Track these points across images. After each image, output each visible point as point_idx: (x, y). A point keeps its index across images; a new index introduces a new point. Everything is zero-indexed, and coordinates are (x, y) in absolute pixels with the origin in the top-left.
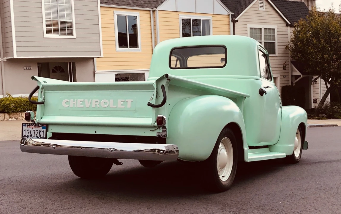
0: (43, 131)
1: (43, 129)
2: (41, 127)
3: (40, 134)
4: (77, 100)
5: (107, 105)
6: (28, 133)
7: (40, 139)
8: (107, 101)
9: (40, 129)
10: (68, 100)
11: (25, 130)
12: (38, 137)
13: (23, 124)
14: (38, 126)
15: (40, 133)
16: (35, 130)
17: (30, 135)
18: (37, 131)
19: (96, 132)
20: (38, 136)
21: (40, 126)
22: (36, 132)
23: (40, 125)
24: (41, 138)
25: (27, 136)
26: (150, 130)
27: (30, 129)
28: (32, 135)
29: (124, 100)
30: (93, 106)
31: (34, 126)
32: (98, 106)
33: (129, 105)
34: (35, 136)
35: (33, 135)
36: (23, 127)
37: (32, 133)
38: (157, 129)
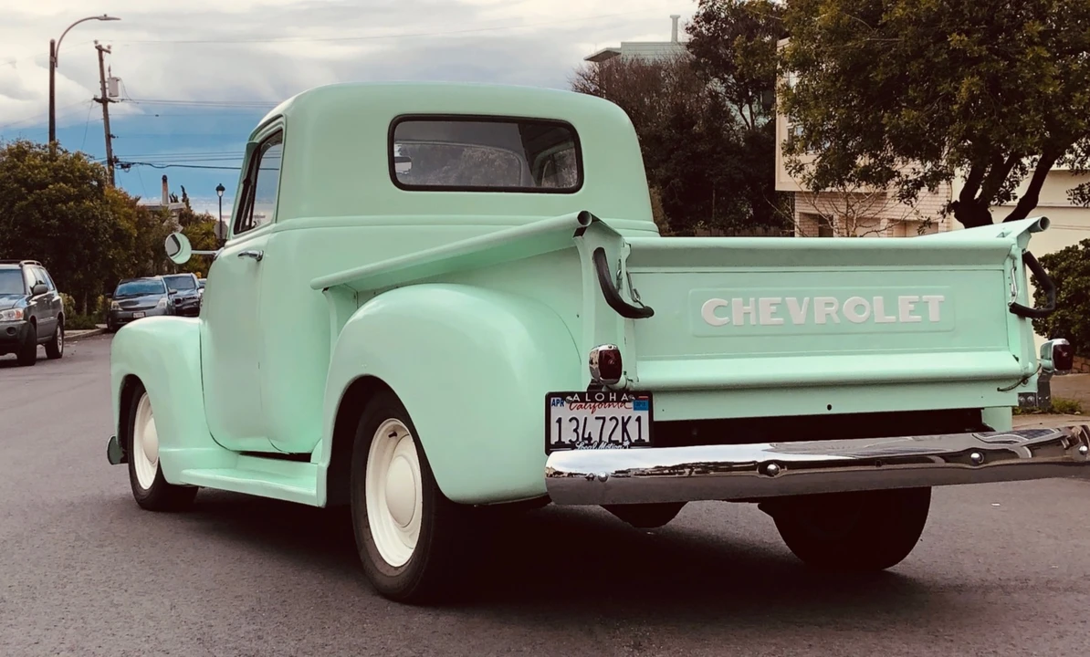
0: (639, 419)
1: (635, 409)
2: (630, 405)
3: (624, 430)
4: (757, 301)
5: (865, 315)
6: (575, 430)
7: (627, 450)
8: (864, 301)
9: (626, 411)
10: (725, 302)
11: (559, 421)
12: (617, 443)
13: (549, 396)
14: (618, 400)
15: (628, 427)
16: (604, 419)
17: (583, 439)
18: (614, 422)
19: (829, 407)
20: (617, 436)
21: (625, 402)
22: (610, 425)
23: (624, 397)
24: (632, 445)
25: (567, 442)
26: (999, 390)
27: (582, 413)
28: (590, 438)
29: (916, 298)
30: (819, 318)
31: (601, 402)
32: (837, 319)
33: (934, 315)
34: (605, 438)
35: (595, 438)
36: (553, 408)
37: (593, 429)
38: (1019, 384)
